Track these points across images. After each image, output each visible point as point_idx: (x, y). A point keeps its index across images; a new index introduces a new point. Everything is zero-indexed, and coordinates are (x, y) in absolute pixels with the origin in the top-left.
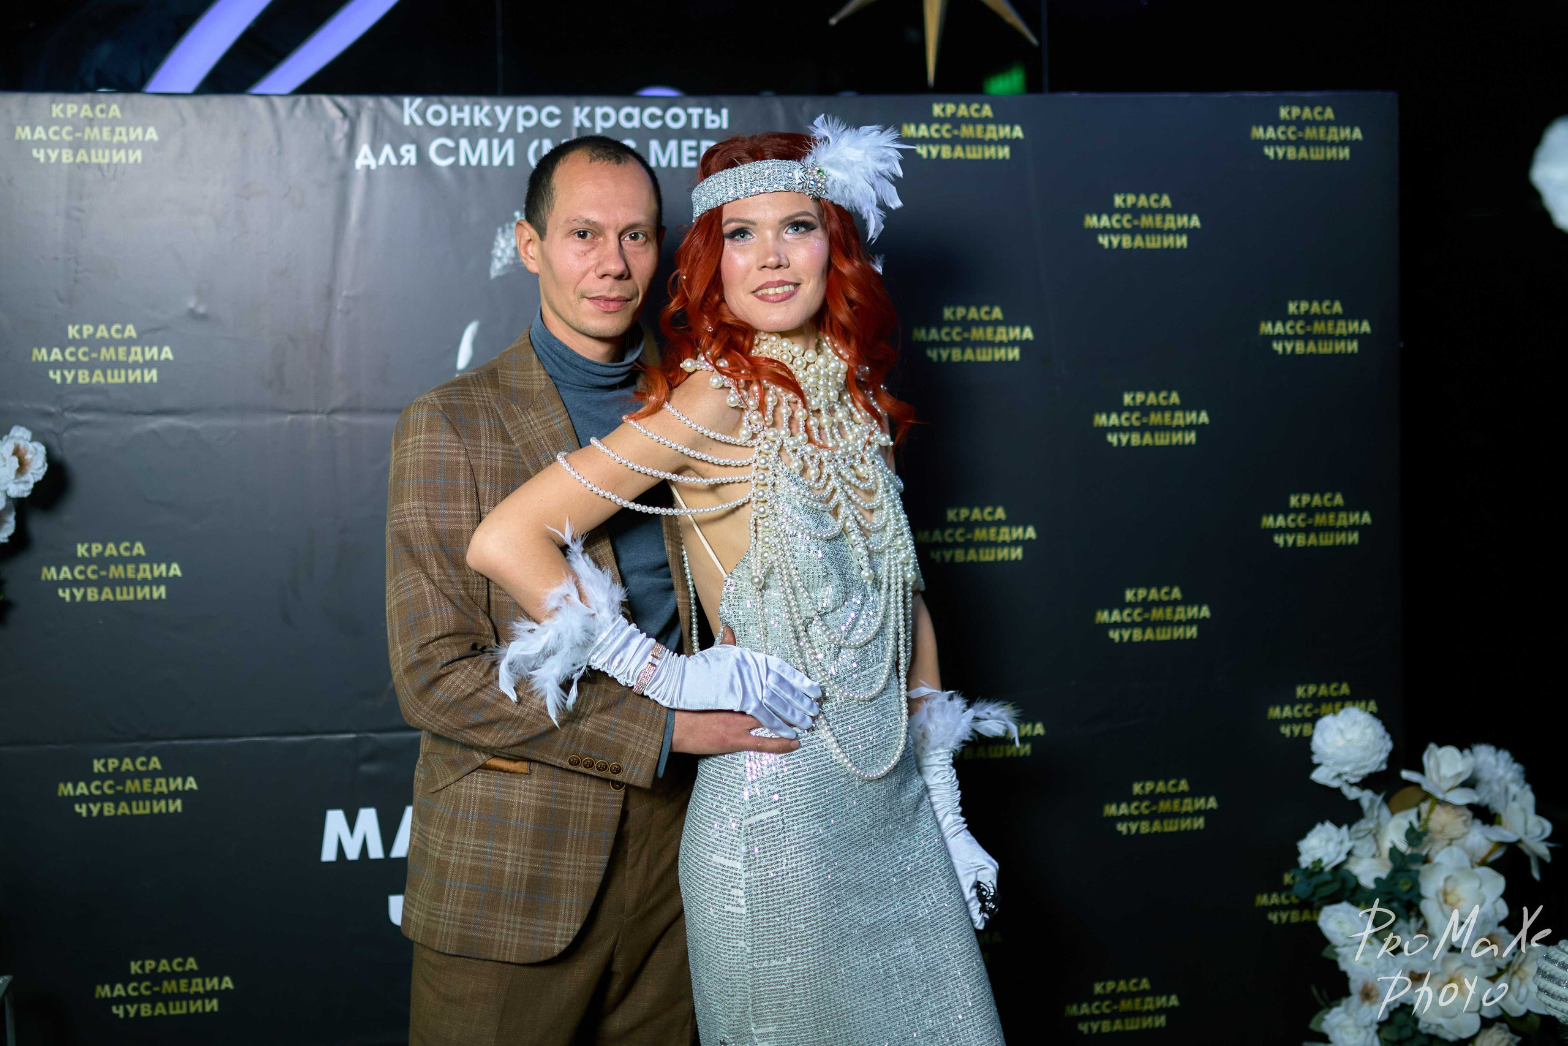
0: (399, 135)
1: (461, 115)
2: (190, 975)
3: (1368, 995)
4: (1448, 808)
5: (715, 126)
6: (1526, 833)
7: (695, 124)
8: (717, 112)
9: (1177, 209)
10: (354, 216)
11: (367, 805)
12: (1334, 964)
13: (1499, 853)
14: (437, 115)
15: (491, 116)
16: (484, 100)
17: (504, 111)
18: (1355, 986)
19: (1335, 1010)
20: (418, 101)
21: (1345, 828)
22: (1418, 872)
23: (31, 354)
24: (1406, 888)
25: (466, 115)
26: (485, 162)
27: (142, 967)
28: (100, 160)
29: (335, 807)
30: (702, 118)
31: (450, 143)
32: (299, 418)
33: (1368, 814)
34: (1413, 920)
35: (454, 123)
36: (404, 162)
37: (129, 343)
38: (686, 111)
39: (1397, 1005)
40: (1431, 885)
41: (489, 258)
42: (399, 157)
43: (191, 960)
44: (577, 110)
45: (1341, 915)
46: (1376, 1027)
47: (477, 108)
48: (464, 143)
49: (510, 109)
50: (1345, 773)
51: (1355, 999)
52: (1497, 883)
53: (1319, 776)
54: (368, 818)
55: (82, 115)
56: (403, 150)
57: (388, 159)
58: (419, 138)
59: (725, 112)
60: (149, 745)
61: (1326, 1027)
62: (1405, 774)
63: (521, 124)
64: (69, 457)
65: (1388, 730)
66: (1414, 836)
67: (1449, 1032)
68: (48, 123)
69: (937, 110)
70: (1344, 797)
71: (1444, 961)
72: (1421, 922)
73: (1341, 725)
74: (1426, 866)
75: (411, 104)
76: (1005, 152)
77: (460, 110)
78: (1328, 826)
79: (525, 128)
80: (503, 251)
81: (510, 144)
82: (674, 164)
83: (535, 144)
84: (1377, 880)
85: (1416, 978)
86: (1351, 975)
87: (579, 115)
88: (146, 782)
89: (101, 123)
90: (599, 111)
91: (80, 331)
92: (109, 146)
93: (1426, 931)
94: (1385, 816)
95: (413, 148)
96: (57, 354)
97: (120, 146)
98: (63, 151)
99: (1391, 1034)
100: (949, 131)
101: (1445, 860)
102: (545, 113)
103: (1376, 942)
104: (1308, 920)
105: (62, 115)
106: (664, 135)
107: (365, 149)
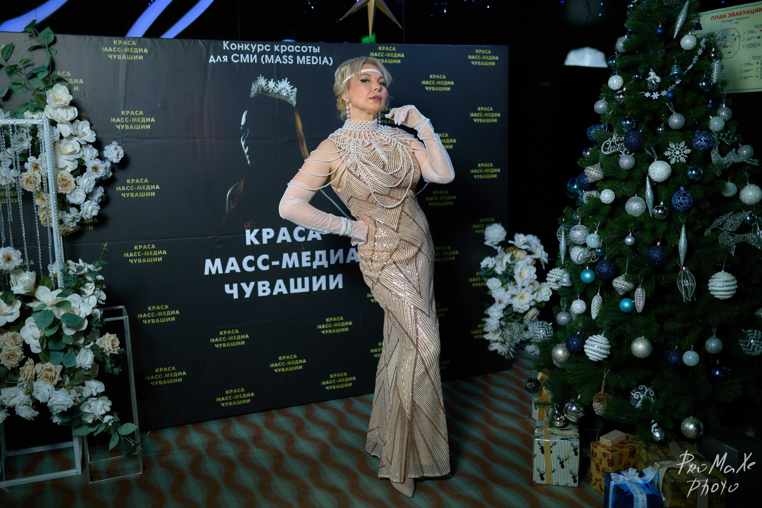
0: (223, 53)
1: (240, 47)
2: (166, 310)
3: (500, 302)
4: (521, 251)
5: (316, 52)
6: (542, 255)
7: (310, 51)
8: (316, 47)
9: (447, 79)
10: (209, 78)
11: (218, 258)
12: (491, 296)
13: (534, 263)
14: (233, 47)
15: (250, 47)
16: (247, 42)
17: (254, 46)
18: (497, 300)
19: (491, 307)
20: (228, 42)
21: (493, 258)
22: (513, 268)
23: (110, 120)
24: (511, 271)
25: (242, 47)
26: (248, 62)
27: (152, 308)
28: (130, 59)
29: (208, 258)
30: (312, 49)
31: (238, 56)
32: (194, 140)
33: (500, 253)
34: (512, 282)
35: (239, 49)
36: (224, 61)
37: (141, 116)
38: (307, 47)
39: (508, 304)
40: (517, 271)
41: (250, 91)
42: (222, 60)
43: (166, 306)
44: (275, 46)
45: (493, 281)
46: (502, 311)
48: (242, 56)
49: (255, 45)
50: (494, 241)
51: (496, 304)
52: (535, 270)
53: (487, 243)
54: (218, 261)
55: (124, 44)
56: (224, 57)
57: (219, 59)
58: (228, 53)
59: (319, 47)
60: (152, 241)
61: (488, 313)
62: (510, 242)
63: (259, 50)
64: (127, 153)
65: (505, 230)
66: (512, 258)
67: (521, 310)
68: (113, 46)
69: (380, 48)
70: (493, 249)
71: (520, 291)
72: (514, 283)
73: (492, 229)
74: (515, 266)
75: (225, 43)
76: (400, 61)
77: (240, 45)
78: (489, 257)
79: (260, 51)
80: (254, 89)
81: (255, 56)
82: (304, 63)
83: (263, 56)
84: (502, 272)
85: (513, 296)
86: (495, 298)
87: (276, 48)
88: (151, 252)
89: (129, 47)
90: (282, 47)
91: (125, 113)
92: (133, 54)
93: (516, 284)
94: (504, 254)
95: (226, 57)
96: (118, 120)
97: (136, 54)
98: (118, 56)
99: (506, 313)
100: (383, 55)
101: (520, 264)
102: (266, 47)
103: (502, 288)
104: (482, 284)
105: (117, 44)
106: (301, 54)
107: (212, 57)
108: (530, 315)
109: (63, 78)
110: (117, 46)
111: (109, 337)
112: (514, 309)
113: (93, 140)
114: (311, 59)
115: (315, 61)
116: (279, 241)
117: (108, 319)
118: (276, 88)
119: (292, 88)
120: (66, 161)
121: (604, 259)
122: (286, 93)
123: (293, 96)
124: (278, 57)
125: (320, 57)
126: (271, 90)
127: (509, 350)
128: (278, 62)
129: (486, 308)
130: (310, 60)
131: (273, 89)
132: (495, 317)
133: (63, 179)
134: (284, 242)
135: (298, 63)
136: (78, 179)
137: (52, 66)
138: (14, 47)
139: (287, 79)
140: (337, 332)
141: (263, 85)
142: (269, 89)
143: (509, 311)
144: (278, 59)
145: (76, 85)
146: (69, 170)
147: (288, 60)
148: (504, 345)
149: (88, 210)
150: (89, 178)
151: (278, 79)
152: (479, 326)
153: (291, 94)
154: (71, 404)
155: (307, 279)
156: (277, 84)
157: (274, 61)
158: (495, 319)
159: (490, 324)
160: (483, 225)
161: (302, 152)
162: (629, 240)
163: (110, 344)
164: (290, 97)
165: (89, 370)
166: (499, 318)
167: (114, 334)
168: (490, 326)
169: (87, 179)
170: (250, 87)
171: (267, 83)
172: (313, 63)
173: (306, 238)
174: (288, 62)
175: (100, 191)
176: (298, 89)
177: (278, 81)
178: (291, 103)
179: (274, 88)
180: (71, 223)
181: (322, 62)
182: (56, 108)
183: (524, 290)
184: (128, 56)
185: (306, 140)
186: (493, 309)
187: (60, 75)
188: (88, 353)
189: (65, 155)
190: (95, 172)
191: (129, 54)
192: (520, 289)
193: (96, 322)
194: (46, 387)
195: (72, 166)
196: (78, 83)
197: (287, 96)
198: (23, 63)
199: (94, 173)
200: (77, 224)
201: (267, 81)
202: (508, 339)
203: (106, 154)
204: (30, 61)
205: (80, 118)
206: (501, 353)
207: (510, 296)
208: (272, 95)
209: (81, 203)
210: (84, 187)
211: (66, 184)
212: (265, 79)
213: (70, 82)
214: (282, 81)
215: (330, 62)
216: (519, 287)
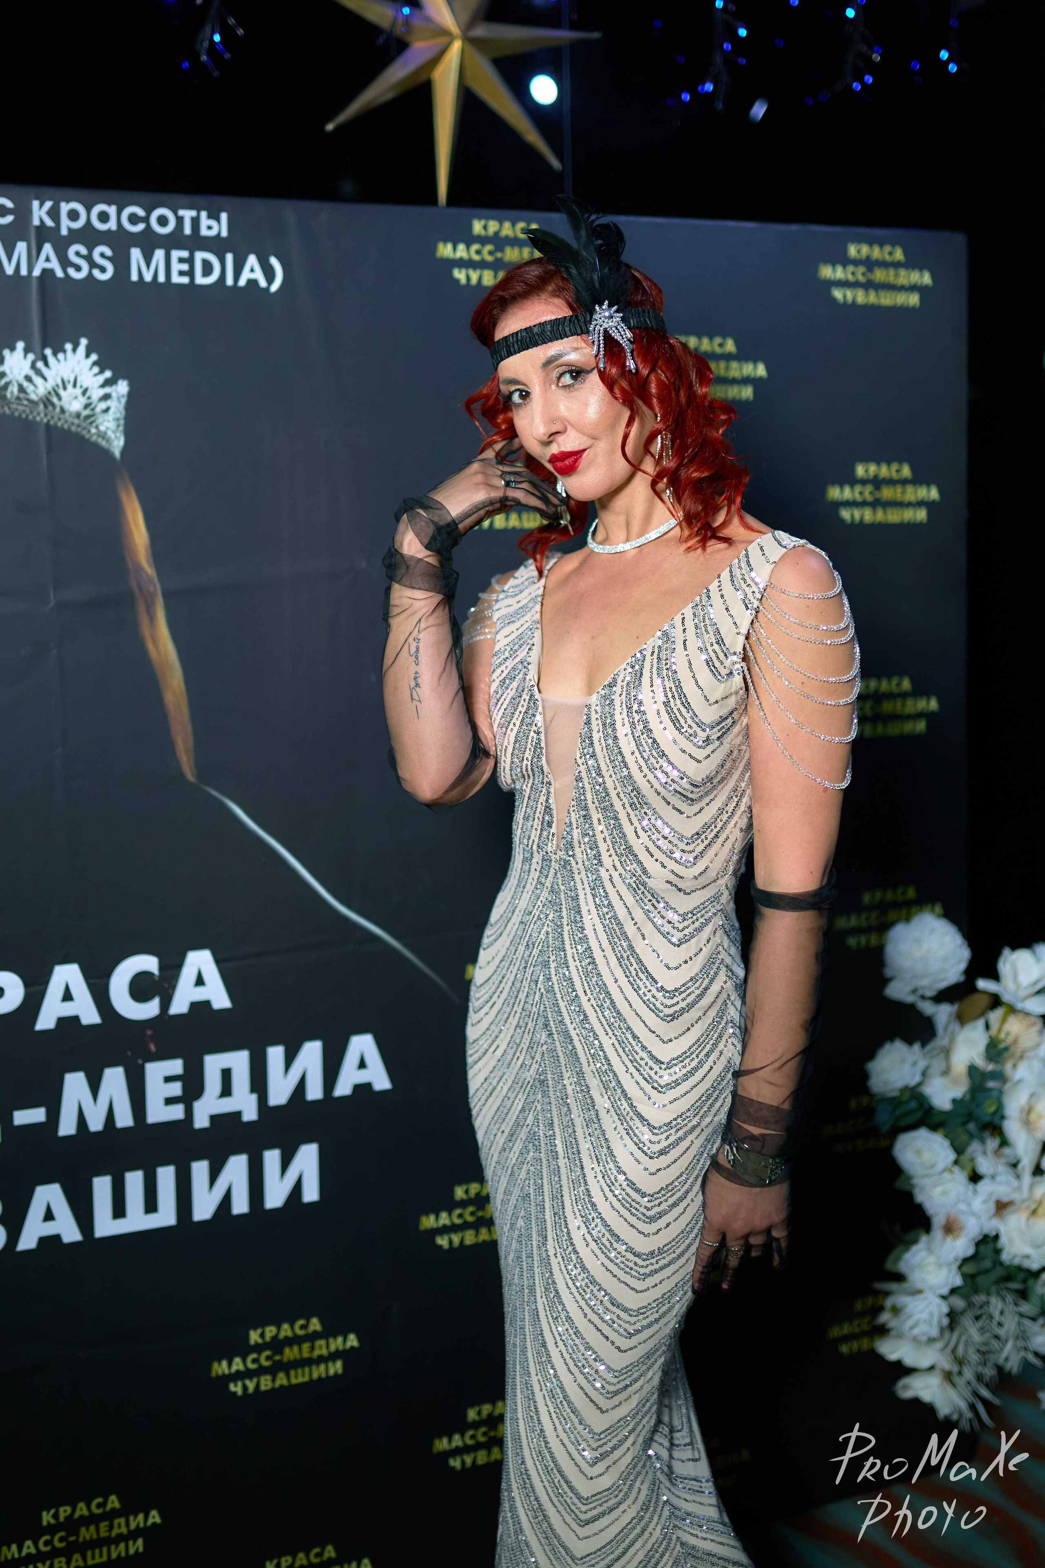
3: (950, 1229)
5: (213, 233)
7: (188, 230)
8: (214, 216)
9: (742, 356)
12: (909, 1196)
18: (938, 1222)
19: (915, 1248)
21: (917, 1047)
22: (1001, 1092)
24: (992, 1109)
33: (945, 1030)
34: (988, 1140)
38: (176, 214)
39: (980, 1238)
40: (1014, 1104)
44: (36, 204)
45: (919, 1142)
46: (958, 1263)
50: (923, 987)
51: (936, 1233)
53: (895, 991)
59: (224, 215)
61: (903, 1267)
62: (982, 984)
65: (966, 937)
66: (994, 1052)
67: (1036, 1262)
69: (477, 226)
70: (919, 1012)
71: (1031, 1186)
72: (996, 1142)
73: (917, 934)
74: (1006, 1083)
78: (900, 1044)
82: (162, 278)
84: (955, 1102)
85: (1002, 1207)
86: (930, 1208)
87: (39, 212)
90: (65, 207)
93: (1008, 1152)
94: (957, 1027)
99: (969, 1269)
100: (490, 253)
101: (1024, 1075)
103: (956, 1169)
106: (148, 242)
112: (1005, 1257)
114: (190, 261)
115: (209, 271)
116: (46, 1021)
118: (38, 380)
119: (108, 383)
122: (83, 401)
123: (111, 415)
124: (48, 248)
125: (229, 257)
126: (14, 389)
127: (976, 1394)
128: (47, 273)
130: (185, 267)
131: (25, 384)
132: (931, 1284)
134: (68, 1024)
135: (134, 277)
139: (84, 342)
140: (294, 1381)
142: (7, 385)
143: (986, 1261)
144: (48, 260)
147: (93, 264)
148: (957, 1379)
153: (103, 405)
155: (166, 1176)
156: (40, 365)
157: (30, 269)
158: (929, 1292)
159: (909, 1316)
160: (874, 915)
161: (150, 646)
164: (100, 419)
166: (945, 1291)
168: (905, 1313)
172: (200, 280)
173: (165, 1004)
174: (90, 275)
176: (131, 385)
177: (48, 352)
178: (103, 443)
179: (28, 379)
181: (237, 275)
185: (165, 595)
186: (923, 1254)
197: (87, 412)
202: (971, 1357)
207: (992, 1206)
208: (20, 409)
214: (64, 351)
215: (269, 275)
216: (1023, 1169)
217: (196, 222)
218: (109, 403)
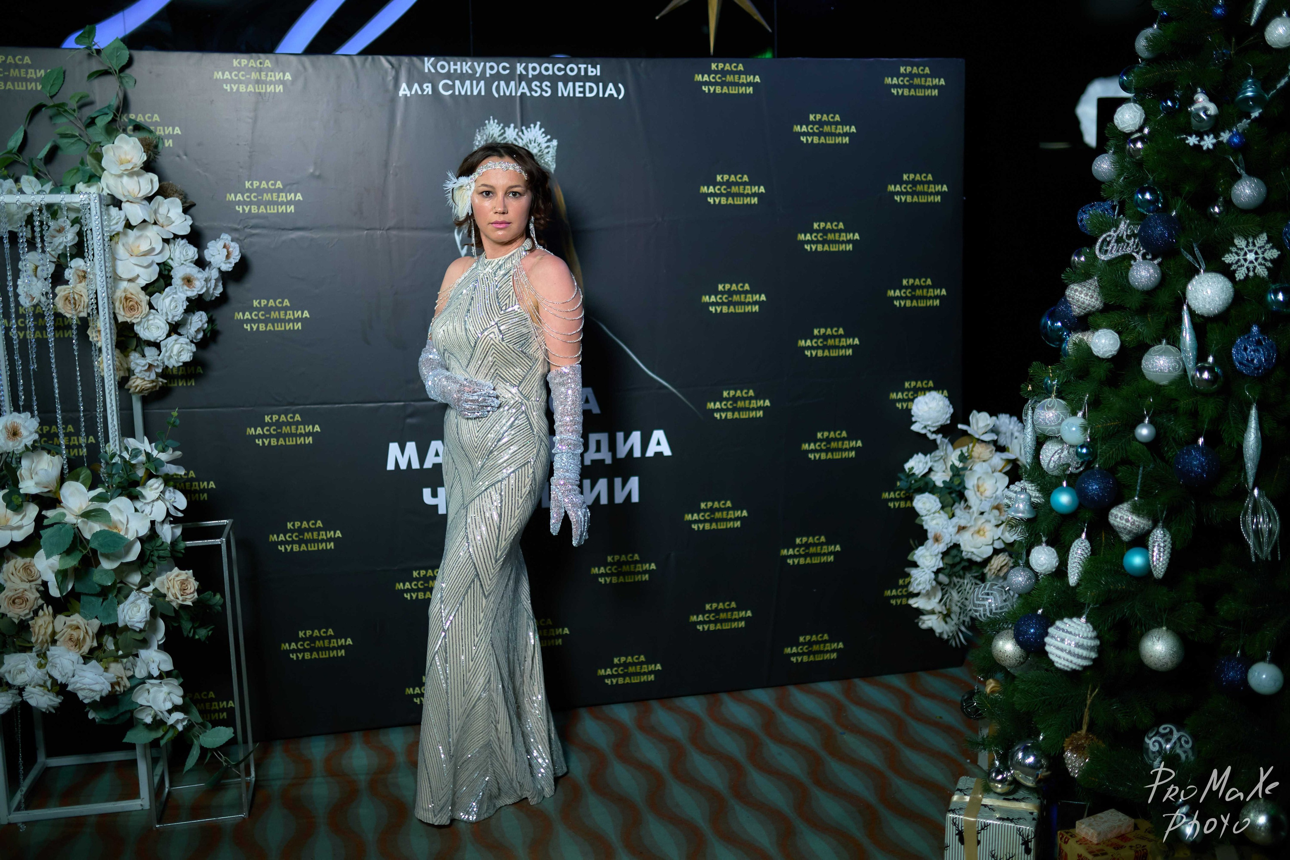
0: (422, 78)
1: (455, 67)
2: (319, 530)
3: (937, 539)
4: (983, 444)
5: (594, 74)
6: (1021, 455)
7: (583, 74)
8: (594, 66)
9: (843, 122)
10: (399, 123)
11: (411, 440)
12: (922, 526)
13: (1008, 468)
14: (443, 67)
15: (472, 68)
16: (468, 59)
17: (479, 65)
18: (930, 535)
19: (920, 548)
20: (432, 59)
21: (928, 456)
22: (965, 476)
23: (226, 197)
24: (959, 482)
25: (458, 67)
26: (469, 93)
27: (294, 525)
28: (260, 91)
29: (393, 441)
31: (450, 83)
32: (371, 232)
33: (941, 447)
34: (962, 503)
35: (452, 71)
36: (425, 93)
37: (279, 191)
38: (578, 66)
39: (952, 544)
40: (971, 482)
43: (319, 522)
44: (518, 65)
45: (925, 499)
46: (942, 556)
47: (464, 63)
48: (457, 83)
49: (482, 64)
50: (928, 425)
51: (929, 542)
52: (1003, 479)
53: (915, 428)
54: (411, 447)
55: (250, 65)
56: (425, 86)
57: (416, 90)
58: (433, 79)
59: (598, 66)
60: (295, 408)
61: (915, 558)
62: (960, 426)
63: (488, 72)
64: (249, 254)
65: (951, 403)
66: (965, 457)
67: (978, 556)
68: (231, 69)
69: (714, 66)
70: (928, 438)
71: (976, 520)
72: (965, 504)
73: (927, 400)
74: (969, 473)
75: (428, 62)
76: (750, 90)
77: (455, 64)
78: (920, 454)
79: (490, 74)
80: (479, 142)
81: (482, 83)
82: (571, 95)
83: (496, 83)
84: (944, 482)
85: (961, 529)
86: (929, 531)
87: (520, 68)
88: (293, 427)
89: (260, 71)
90: (530, 66)
91: (252, 185)
92: (265, 83)
93: (968, 507)
94: (950, 447)
95: (430, 85)
96: (239, 197)
97: (271, 83)
98: (241, 85)
99: (948, 560)
100: (719, 78)
101: (979, 468)
102: (501, 66)
103: (942, 512)
104: (908, 504)
105: (238, 66)
106: (566, 79)
107: (404, 86)
108: (994, 566)
109: (146, 125)
110: (239, 70)
111: (177, 576)
112: (964, 554)
113: (186, 231)
114: (584, 87)
115: (592, 91)
117: (189, 543)
118: (520, 140)
119: (549, 141)
120: (136, 267)
121: (1094, 467)
122: (538, 148)
123: (550, 155)
124: (523, 84)
125: (601, 84)
127: (958, 629)
128: (523, 94)
129: (912, 549)
130: (582, 89)
132: (927, 567)
133: (126, 299)
135: (560, 95)
136: (155, 298)
137: (125, 105)
138: (64, 73)
139: (538, 123)
141: (496, 135)
143: (956, 556)
144: (523, 89)
145: (169, 136)
146: (143, 282)
147: (542, 90)
148: (948, 620)
149: (172, 352)
150: (174, 296)
151: (525, 122)
152: (901, 582)
153: (546, 151)
154: (107, 688)
156: (520, 133)
157: (516, 93)
158: (926, 570)
159: (916, 579)
160: (910, 393)
162: (1144, 432)
163: (177, 587)
164: (546, 156)
165: (141, 631)
166: (935, 569)
167: (189, 570)
168: (917, 582)
169: (170, 298)
170: (472, 138)
171: (502, 131)
172: (588, 95)
174: (541, 94)
175: (199, 320)
176: (558, 142)
177: (524, 128)
180: (147, 374)
181: (604, 92)
182: (121, 176)
183: (983, 519)
184: (256, 86)
185: (573, 233)
187: (142, 119)
188: (139, 602)
189: (137, 256)
190: (189, 286)
191: (258, 82)
192: (976, 515)
193: (160, 548)
194: (68, 657)
195: (149, 275)
196: (171, 133)
197: (539, 154)
198: (77, 100)
199: (186, 287)
200: (158, 375)
201: (503, 128)
202: (955, 609)
203: (208, 255)
204: (88, 96)
205: (163, 192)
206: (941, 634)
207: (956, 529)
209: (161, 339)
210: (164, 311)
211: (132, 306)
212: (499, 123)
213: (158, 133)
214: (530, 127)
215: (619, 92)
216: (973, 512)
217: (586, 70)
218: (549, 149)
